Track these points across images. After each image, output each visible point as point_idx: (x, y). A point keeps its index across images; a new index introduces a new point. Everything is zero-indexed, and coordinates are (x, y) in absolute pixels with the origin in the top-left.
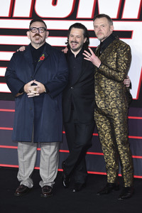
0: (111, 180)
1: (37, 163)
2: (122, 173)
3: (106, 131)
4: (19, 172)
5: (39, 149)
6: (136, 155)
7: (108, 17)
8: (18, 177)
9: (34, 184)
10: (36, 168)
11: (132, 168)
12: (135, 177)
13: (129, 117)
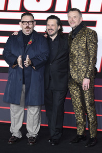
0: (80, 133)
1: (25, 120)
2: (89, 127)
3: (77, 96)
4: (11, 126)
5: (26, 109)
6: (99, 114)
7: (79, 11)
8: (10, 130)
9: (22, 135)
10: (24, 124)
11: (97, 124)
12: (98, 130)
13: (95, 86)
